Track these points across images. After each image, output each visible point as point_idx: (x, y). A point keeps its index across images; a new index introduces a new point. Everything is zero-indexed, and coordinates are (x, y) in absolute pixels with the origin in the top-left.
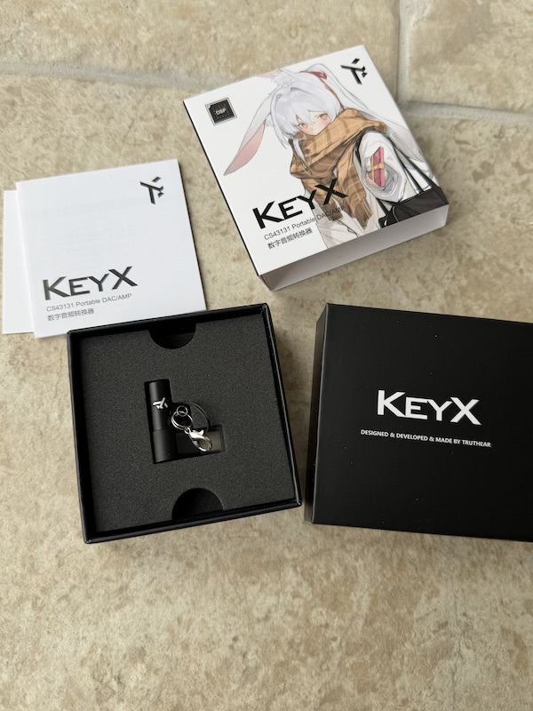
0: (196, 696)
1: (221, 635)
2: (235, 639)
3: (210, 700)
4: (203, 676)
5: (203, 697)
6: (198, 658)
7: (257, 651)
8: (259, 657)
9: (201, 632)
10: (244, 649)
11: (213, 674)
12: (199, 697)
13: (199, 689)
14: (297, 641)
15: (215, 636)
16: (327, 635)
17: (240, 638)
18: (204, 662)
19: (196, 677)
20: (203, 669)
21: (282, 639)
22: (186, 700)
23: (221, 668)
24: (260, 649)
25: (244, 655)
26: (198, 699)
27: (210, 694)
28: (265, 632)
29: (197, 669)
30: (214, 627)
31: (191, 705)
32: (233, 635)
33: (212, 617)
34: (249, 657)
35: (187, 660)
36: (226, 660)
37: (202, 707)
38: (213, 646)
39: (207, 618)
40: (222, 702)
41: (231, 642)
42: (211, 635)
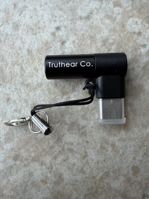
0: (16, 66)
1: (47, 23)
2: (58, 28)
3: (27, 71)
4: (25, 52)
5: (22, 68)
6: (24, 37)
7: (74, 42)
8: (75, 47)
9: (31, 17)
10: (64, 38)
11: (34, 53)
12: (19, 68)
13: (20, 61)
14: (111, 41)
15: (41, 23)
16: (138, 41)
17: (63, 29)
18: (28, 41)
19: (19, 52)
20: (26, 46)
21: (98, 36)
22: (8, 68)
23: (42, 48)
24: (77, 41)
25: (63, 43)
26: (17, 69)
27: (28, 68)
28: (84, 28)
29: (21, 46)
30: (42, 16)
31: (11, 72)
32: (56, 25)
33: (43, 8)
34: (67, 45)
35: (15, 37)
36: (47, 43)
37: (19, 76)
38: (38, 31)
39: (38, 8)
40: (36, 75)
41: (54, 30)
42: (39, 22)
